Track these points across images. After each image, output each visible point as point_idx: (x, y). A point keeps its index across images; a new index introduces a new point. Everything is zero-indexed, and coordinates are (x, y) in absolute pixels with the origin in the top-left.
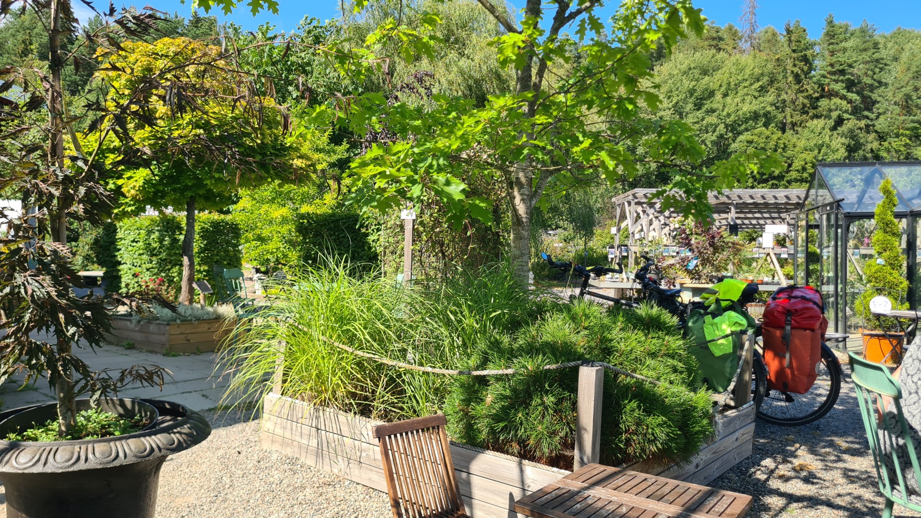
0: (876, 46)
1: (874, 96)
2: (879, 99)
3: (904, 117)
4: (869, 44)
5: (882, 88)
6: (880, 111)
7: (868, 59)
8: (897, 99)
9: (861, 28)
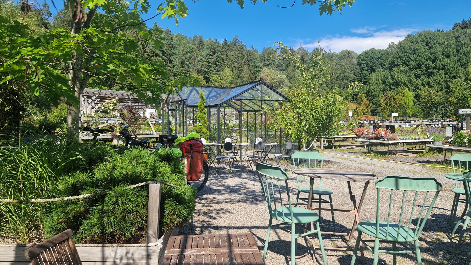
0: (172, 38)
1: (172, 58)
2: (174, 60)
3: (182, 69)
4: (169, 37)
5: (174, 56)
6: (174, 65)
7: (169, 43)
8: (179, 61)
9: (166, 30)
